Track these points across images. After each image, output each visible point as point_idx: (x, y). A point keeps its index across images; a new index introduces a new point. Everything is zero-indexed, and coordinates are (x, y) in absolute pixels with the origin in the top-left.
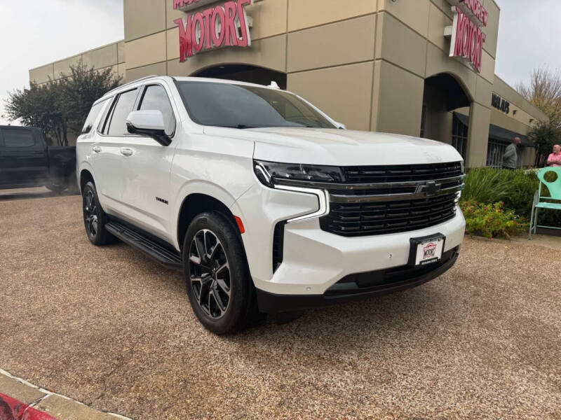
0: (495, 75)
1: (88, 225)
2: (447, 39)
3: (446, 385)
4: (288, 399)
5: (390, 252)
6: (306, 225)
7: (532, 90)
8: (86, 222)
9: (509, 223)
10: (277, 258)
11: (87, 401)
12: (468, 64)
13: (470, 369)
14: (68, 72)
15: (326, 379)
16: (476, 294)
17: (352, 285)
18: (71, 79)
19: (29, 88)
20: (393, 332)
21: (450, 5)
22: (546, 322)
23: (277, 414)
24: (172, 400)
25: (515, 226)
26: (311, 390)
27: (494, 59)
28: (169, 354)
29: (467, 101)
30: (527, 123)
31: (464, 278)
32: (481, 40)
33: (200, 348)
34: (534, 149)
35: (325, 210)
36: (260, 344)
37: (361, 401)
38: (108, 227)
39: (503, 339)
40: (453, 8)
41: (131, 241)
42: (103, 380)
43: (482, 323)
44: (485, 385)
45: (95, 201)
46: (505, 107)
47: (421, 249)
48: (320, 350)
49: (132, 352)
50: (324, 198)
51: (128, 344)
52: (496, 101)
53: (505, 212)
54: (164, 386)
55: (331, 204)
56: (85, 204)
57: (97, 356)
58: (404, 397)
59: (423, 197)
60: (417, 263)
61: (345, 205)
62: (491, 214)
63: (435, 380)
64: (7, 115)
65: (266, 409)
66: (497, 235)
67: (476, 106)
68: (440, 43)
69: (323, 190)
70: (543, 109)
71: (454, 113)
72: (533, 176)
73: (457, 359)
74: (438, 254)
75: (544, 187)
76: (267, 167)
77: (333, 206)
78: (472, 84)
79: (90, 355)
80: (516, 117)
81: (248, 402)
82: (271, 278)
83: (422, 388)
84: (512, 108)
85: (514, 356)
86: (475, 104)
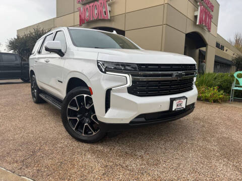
0: (218, 34)
1: (33, 94)
2: (196, 17)
3: (184, 167)
4: (108, 171)
5: (160, 104)
6: (121, 91)
7: (234, 41)
8: (32, 93)
9: (221, 96)
10: (107, 106)
11: (13, 171)
12: (205, 28)
13: (196, 160)
14: (33, 31)
15: (127, 163)
16: (203, 126)
17: (143, 119)
18: (34, 34)
19: (16, 38)
20: (163, 142)
21: (197, 2)
22: (234, 139)
23: (101, 179)
24: (53, 171)
25: (224, 98)
26: (119, 168)
27: (217, 26)
28: (57, 150)
29: (204, 44)
30: (232, 55)
31: (199, 119)
32: (211, 17)
33: (72, 148)
34: (235, 67)
35: (129, 84)
36: (100, 147)
37: (142, 174)
38: (40, 95)
39: (214, 146)
40: (198, 4)
41: (49, 101)
42: (23, 161)
43: (204, 139)
44: (203, 167)
45: (36, 84)
46: (222, 48)
47: (175, 103)
48: (128, 150)
49: (40, 149)
50: (129, 78)
51: (39, 145)
52: (218, 45)
53: (219, 91)
54: (51, 164)
55: (132, 81)
56: (32, 85)
57: (23, 150)
58: (163, 172)
59: (176, 79)
60: (173, 109)
61: (139, 82)
62: (213, 92)
63: (179, 164)
64: (7, 49)
65: (96, 176)
66: (215, 101)
67: (209, 47)
68: (192, 18)
69: (129, 75)
70: (239, 50)
71: (200, 50)
72: (233, 76)
73: (191, 155)
74: (184, 106)
75: (237, 81)
76: (103, 64)
77: (133, 82)
78: (207, 37)
79: (20, 150)
80: (227, 52)
81: (89, 172)
82: (105, 115)
83: (173, 168)
84: (225, 49)
85: (218, 154)
86: (209, 46)
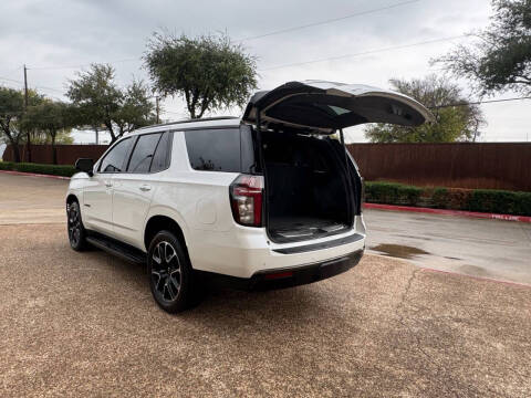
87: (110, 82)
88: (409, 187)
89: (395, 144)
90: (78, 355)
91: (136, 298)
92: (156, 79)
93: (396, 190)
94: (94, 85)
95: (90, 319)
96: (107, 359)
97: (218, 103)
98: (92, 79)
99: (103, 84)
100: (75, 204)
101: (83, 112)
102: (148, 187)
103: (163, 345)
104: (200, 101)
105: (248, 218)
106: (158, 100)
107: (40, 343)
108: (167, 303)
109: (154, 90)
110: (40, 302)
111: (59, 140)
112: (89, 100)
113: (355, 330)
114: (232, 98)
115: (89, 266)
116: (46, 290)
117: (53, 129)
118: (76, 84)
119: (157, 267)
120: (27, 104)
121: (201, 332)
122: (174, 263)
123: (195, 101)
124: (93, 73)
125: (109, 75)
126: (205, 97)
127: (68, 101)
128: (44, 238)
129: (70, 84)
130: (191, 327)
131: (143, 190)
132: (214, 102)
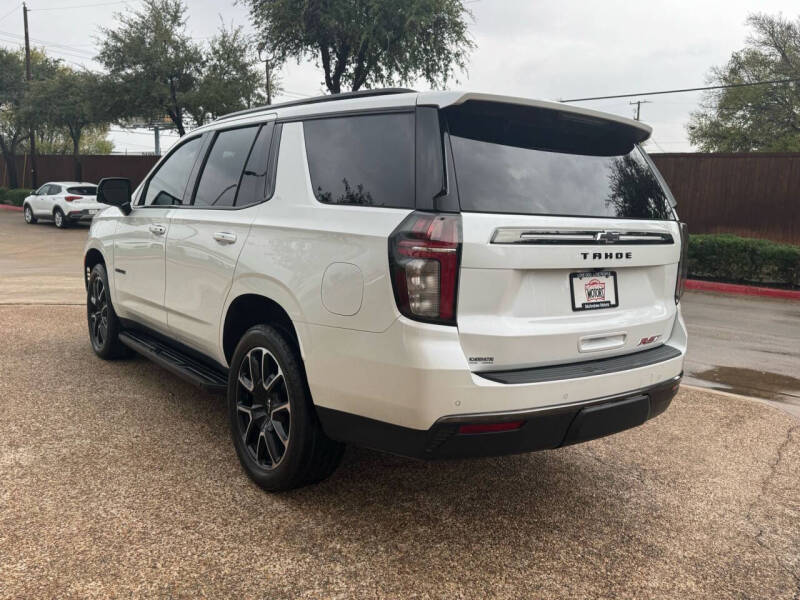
87: (178, 32)
88: (783, 247)
89: (755, 155)
90: (83, 569)
91: (205, 456)
92: (266, 24)
93: (754, 251)
94: (149, 37)
95: (112, 496)
96: (136, 580)
97: (385, 72)
98: (145, 25)
99: (164, 36)
100: (99, 267)
101: (127, 91)
102: (231, 237)
103: (249, 558)
104: (351, 69)
105: (426, 305)
106: (269, 67)
107: (15, 538)
108: (263, 470)
109: (261, 48)
110: (25, 456)
111: (87, 146)
112: (140, 68)
113: (652, 552)
114: (415, 63)
115: (122, 388)
116: (38, 431)
117: (75, 126)
118: (115, 36)
119: (248, 398)
120: (29, 78)
121: (329, 536)
122: (279, 392)
123: (341, 69)
124: (147, 14)
125: (175, 18)
126: (360, 61)
127: (100, 69)
128: (47, 331)
129: (104, 38)
130: (308, 523)
131: (222, 242)
132: (378, 70)
